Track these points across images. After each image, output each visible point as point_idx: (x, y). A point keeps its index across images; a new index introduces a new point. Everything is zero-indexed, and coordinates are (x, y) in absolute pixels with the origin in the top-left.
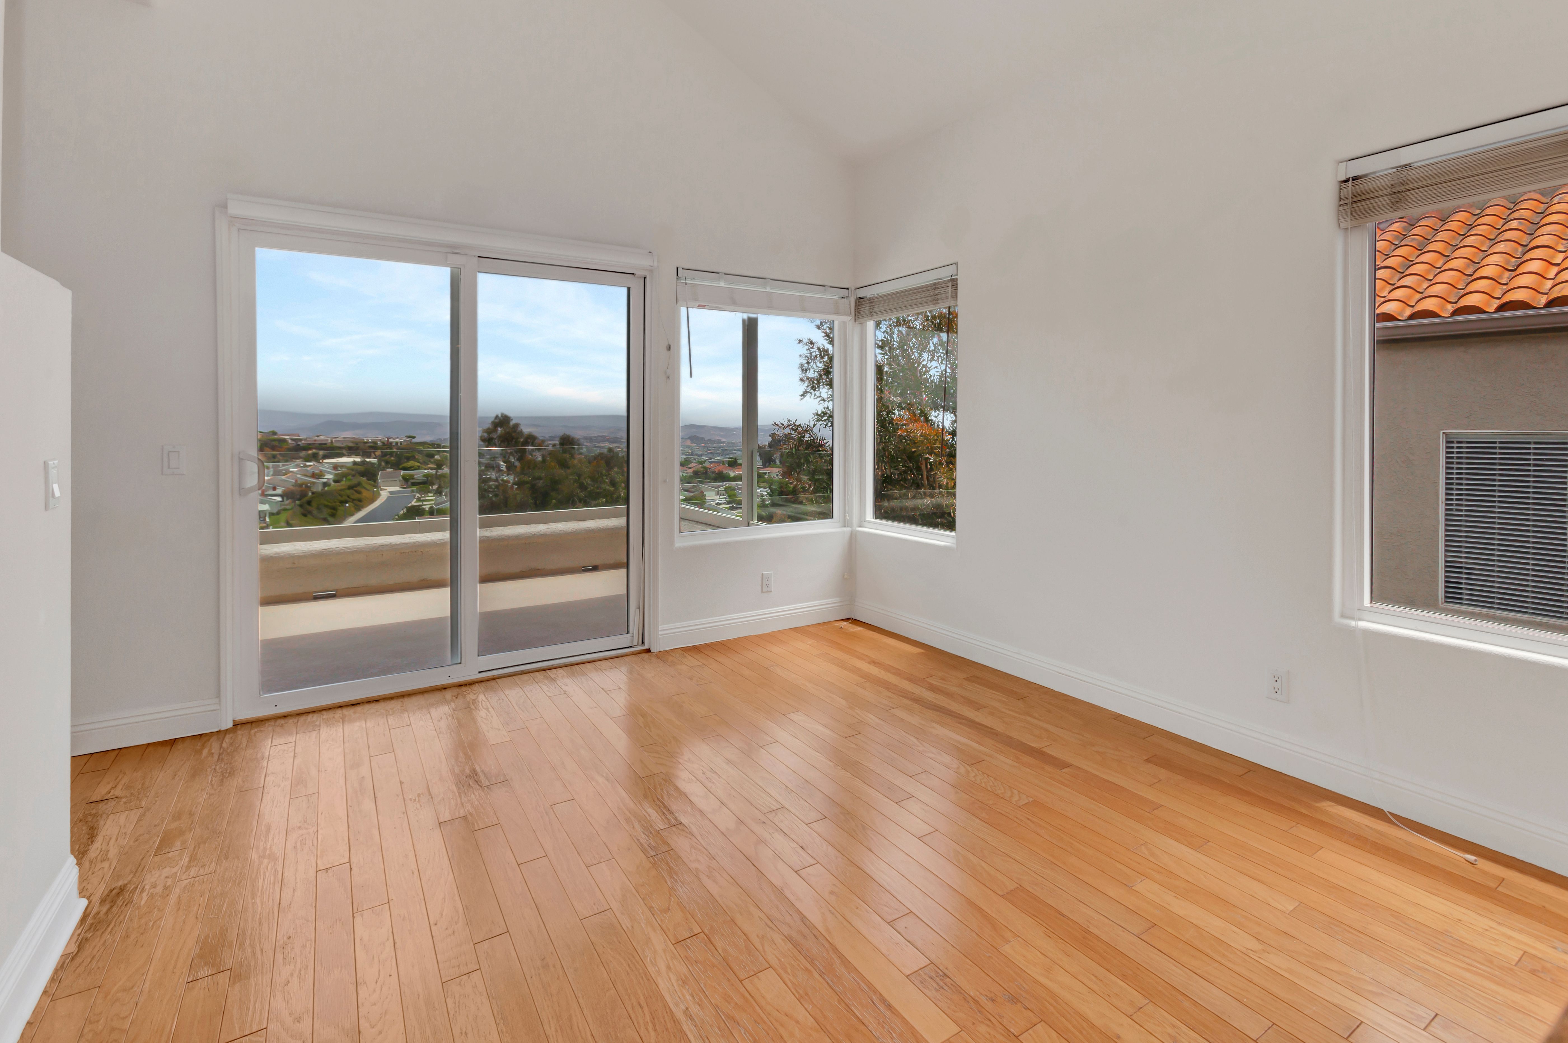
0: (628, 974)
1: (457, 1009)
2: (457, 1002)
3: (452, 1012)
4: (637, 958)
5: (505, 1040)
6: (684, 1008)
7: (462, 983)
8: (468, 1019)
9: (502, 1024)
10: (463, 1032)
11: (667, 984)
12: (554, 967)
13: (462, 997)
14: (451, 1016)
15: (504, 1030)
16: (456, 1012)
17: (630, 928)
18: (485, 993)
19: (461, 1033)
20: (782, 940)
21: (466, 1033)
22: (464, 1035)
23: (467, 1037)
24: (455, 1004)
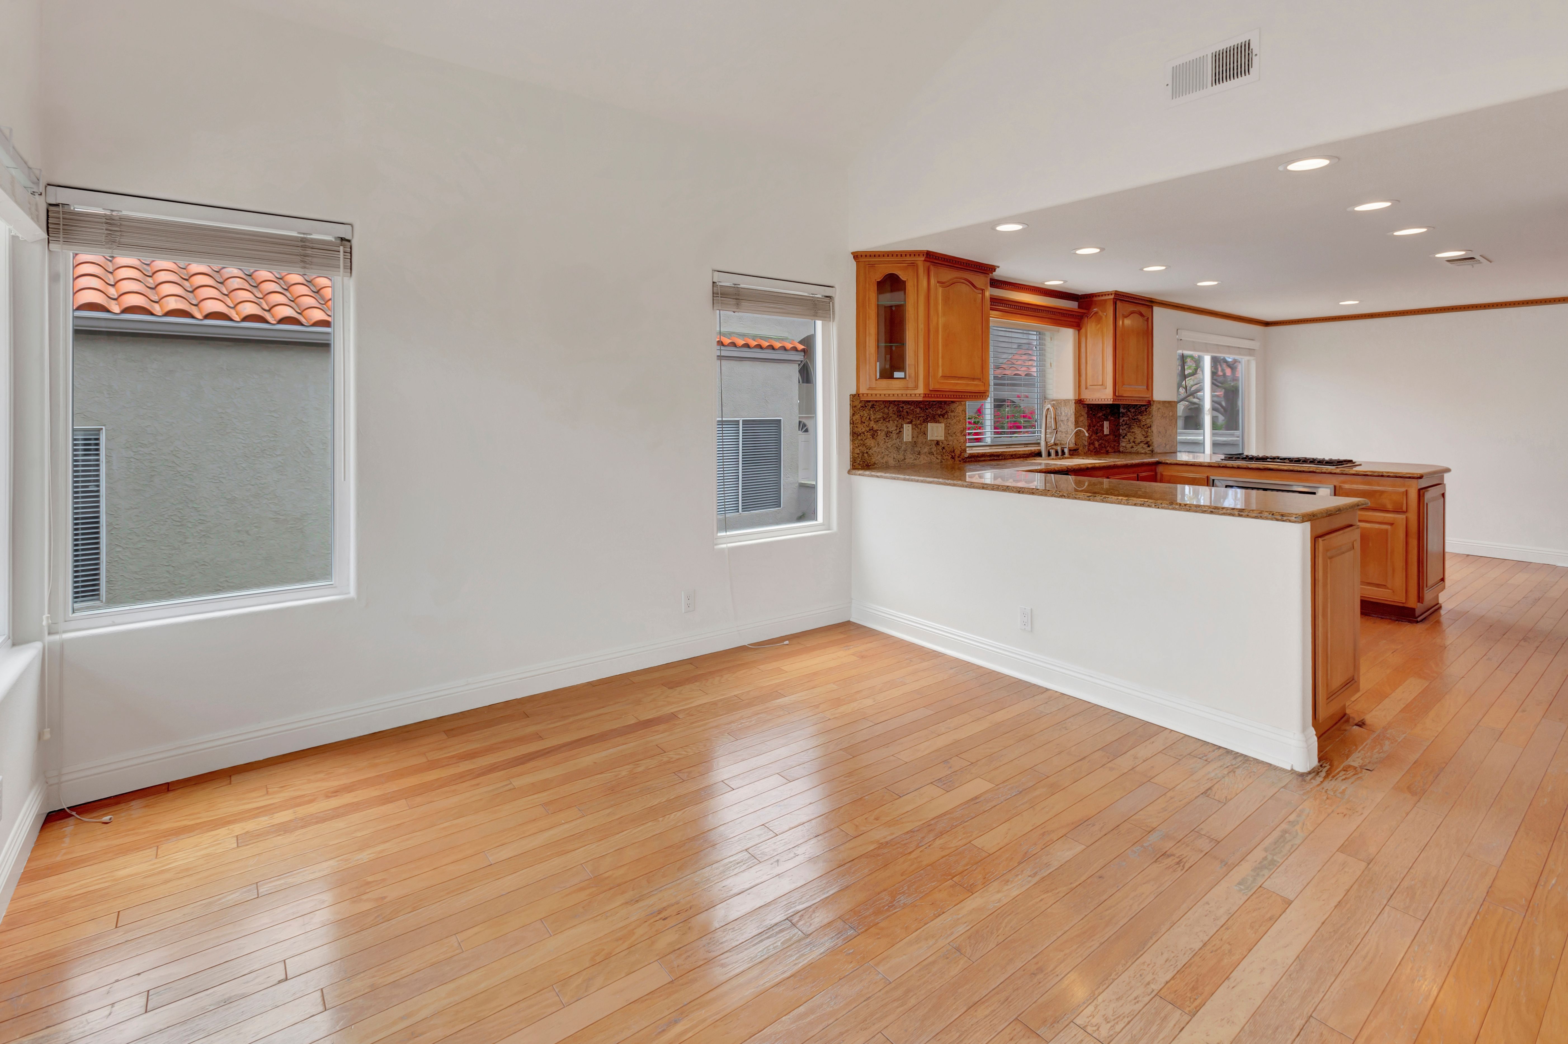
0: (1017, 914)
1: (1121, 1017)
2: (1116, 1021)
3: (1126, 1020)
4: (999, 912)
5: (1122, 968)
6: (1030, 878)
7: (1095, 1028)
8: (1123, 1004)
9: (1111, 977)
10: (1136, 1001)
11: (1014, 890)
12: (1037, 963)
13: (1108, 1020)
14: (1130, 1019)
15: (1115, 973)
16: (1124, 1017)
17: (965, 925)
18: (1093, 1004)
19: (1138, 1002)
20: (939, 839)
21: (1135, 999)
22: (1137, 1000)
23: (1138, 996)
24: (1117, 1022)
